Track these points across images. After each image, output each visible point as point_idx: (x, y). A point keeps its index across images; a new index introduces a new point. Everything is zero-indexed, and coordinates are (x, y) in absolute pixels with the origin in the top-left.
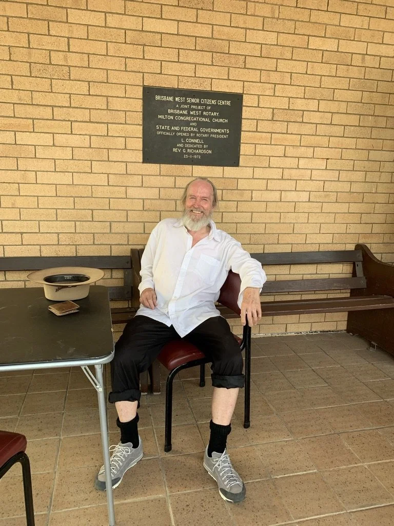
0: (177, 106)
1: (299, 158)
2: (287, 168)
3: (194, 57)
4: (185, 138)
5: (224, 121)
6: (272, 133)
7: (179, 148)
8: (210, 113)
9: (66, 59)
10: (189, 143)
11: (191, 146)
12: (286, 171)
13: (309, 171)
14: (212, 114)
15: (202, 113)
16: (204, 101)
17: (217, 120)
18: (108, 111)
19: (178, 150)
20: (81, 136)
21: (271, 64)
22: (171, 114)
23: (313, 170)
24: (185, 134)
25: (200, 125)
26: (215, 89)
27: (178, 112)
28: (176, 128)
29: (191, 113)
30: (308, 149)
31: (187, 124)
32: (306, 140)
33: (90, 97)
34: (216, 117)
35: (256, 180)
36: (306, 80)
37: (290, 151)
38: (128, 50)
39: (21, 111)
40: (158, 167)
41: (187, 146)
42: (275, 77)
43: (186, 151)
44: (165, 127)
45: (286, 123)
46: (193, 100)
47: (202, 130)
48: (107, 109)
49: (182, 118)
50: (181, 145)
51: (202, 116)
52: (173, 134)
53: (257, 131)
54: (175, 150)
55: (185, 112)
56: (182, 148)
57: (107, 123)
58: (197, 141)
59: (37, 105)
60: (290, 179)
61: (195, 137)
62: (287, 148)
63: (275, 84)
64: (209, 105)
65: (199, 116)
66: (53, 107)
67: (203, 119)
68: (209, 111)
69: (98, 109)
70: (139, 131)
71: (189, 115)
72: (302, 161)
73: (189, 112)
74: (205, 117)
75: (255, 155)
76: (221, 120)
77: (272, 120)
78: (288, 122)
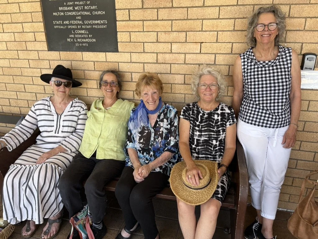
0: (65, 4)
1: (171, 43)
2: (161, 53)
4: (74, 29)
5: (102, 13)
6: (143, 21)
7: (71, 38)
8: (90, 7)
10: (77, 34)
11: (80, 36)
12: (160, 56)
13: (183, 56)
14: (92, 7)
15: (84, 8)
17: (96, 13)
18: (21, 14)
19: (71, 40)
20: (9, 33)
22: (62, 11)
23: (186, 54)
24: (74, 27)
25: (84, 18)
27: (66, 8)
28: (67, 22)
29: (76, 8)
30: (180, 34)
31: (74, 18)
32: (177, 25)
33: (9, 4)
34: (95, 10)
35: (134, 64)
37: (163, 37)
40: (58, 54)
41: (77, 36)
43: (77, 40)
44: (59, 22)
45: (156, 10)
47: (86, 22)
48: (20, 12)
49: (70, 13)
50: (72, 36)
51: (84, 10)
52: (65, 27)
53: (130, 20)
54: (69, 40)
55: (71, 8)
56: (73, 38)
57: (22, 23)
58: (83, 32)
60: (165, 63)
61: (81, 29)
62: (159, 34)
65: (82, 10)
67: (86, 13)
68: (88, 5)
69: (15, 13)
70: (41, 26)
71: (74, 10)
72: (175, 46)
73: (74, 8)
74: (87, 11)
75: (130, 42)
76: (99, 13)
77: (143, 8)
78: (157, 9)
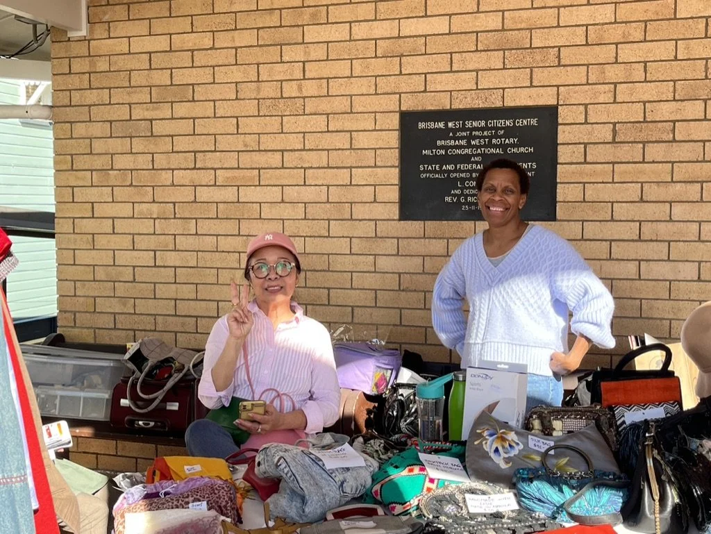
0: (451, 134)
1: (670, 203)
2: (649, 221)
3: (475, 61)
4: (463, 180)
5: (527, 150)
6: (613, 163)
7: (455, 195)
8: (503, 139)
9: (300, 88)
10: (470, 188)
12: (646, 227)
13: (696, 226)
14: (507, 141)
15: (490, 141)
16: (492, 123)
17: (515, 150)
18: (352, 151)
19: (452, 200)
20: (317, 187)
21: (607, 53)
22: (442, 147)
23: (702, 223)
24: (463, 175)
25: (487, 159)
26: (509, 103)
27: (452, 142)
28: (450, 167)
29: (473, 143)
30: (689, 186)
31: (466, 159)
32: (684, 171)
33: (329, 134)
34: (513, 146)
35: (588, 242)
36: (676, 71)
37: (652, 192)
38: (378, 66)
39: (246, 159)
40: (422, 226)
41: (467, 192)
42: (613, 73)
43: (466, 199)
44: (432, 167)
45: (641, 145)
46: (475, 124)
48: (351, 149)
49: (458, 152)
50: (458, 192)
51: (490, 145)
52: (444, 176)
53: (585, 162)
54: (448, 199)
55: (463, 142)
56: (459, 196)
57: (351, 168)
59: (265, 151)
60: (656, 241)
62: (646, 186)
63: (615, 84)
64: (501, 128)
65: (485, 146)
66: (282, 151)
67: (493, 151)
68: (500, 137)
69: (339, 149)
70: (394, 175)
71: (469, 146)
72: (678, 209)
73: (469, 142)
74: (496, 146)
75: (584, 201)
76: (522, 150)
77: (614, 142)
78: (644, 143)
